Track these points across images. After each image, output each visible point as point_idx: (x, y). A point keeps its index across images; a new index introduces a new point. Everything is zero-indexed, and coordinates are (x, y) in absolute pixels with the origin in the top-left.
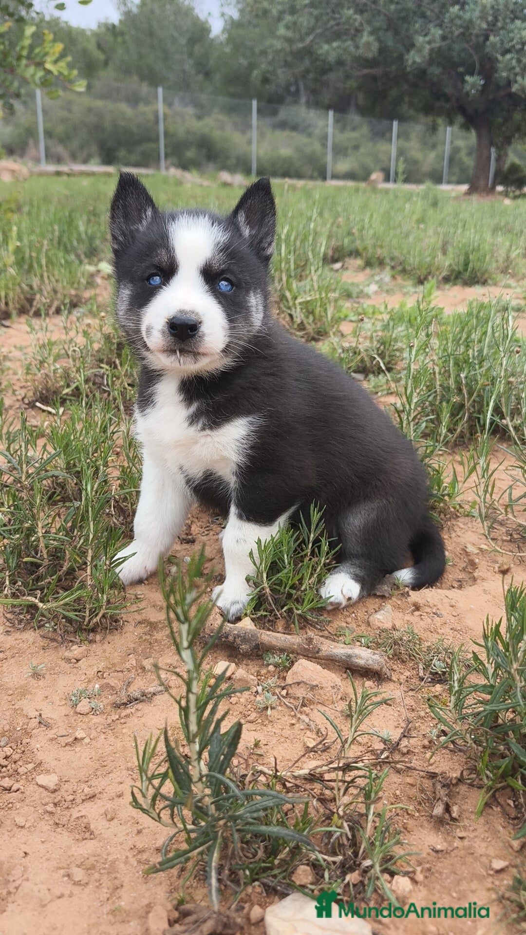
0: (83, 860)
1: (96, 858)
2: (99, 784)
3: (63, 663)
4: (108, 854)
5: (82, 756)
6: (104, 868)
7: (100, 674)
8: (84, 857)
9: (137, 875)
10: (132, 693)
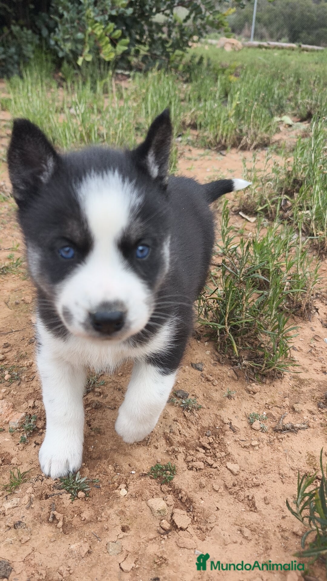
0: (249, 524)
1: (257, 525)
2: (262, 478)
3: (245, 392)
4: (264, 525)
5: (254, 457)
6: (261, 534)
7: (266, 405)
8: (250, 523)
9: (280, 544)
10: (286, 425)
